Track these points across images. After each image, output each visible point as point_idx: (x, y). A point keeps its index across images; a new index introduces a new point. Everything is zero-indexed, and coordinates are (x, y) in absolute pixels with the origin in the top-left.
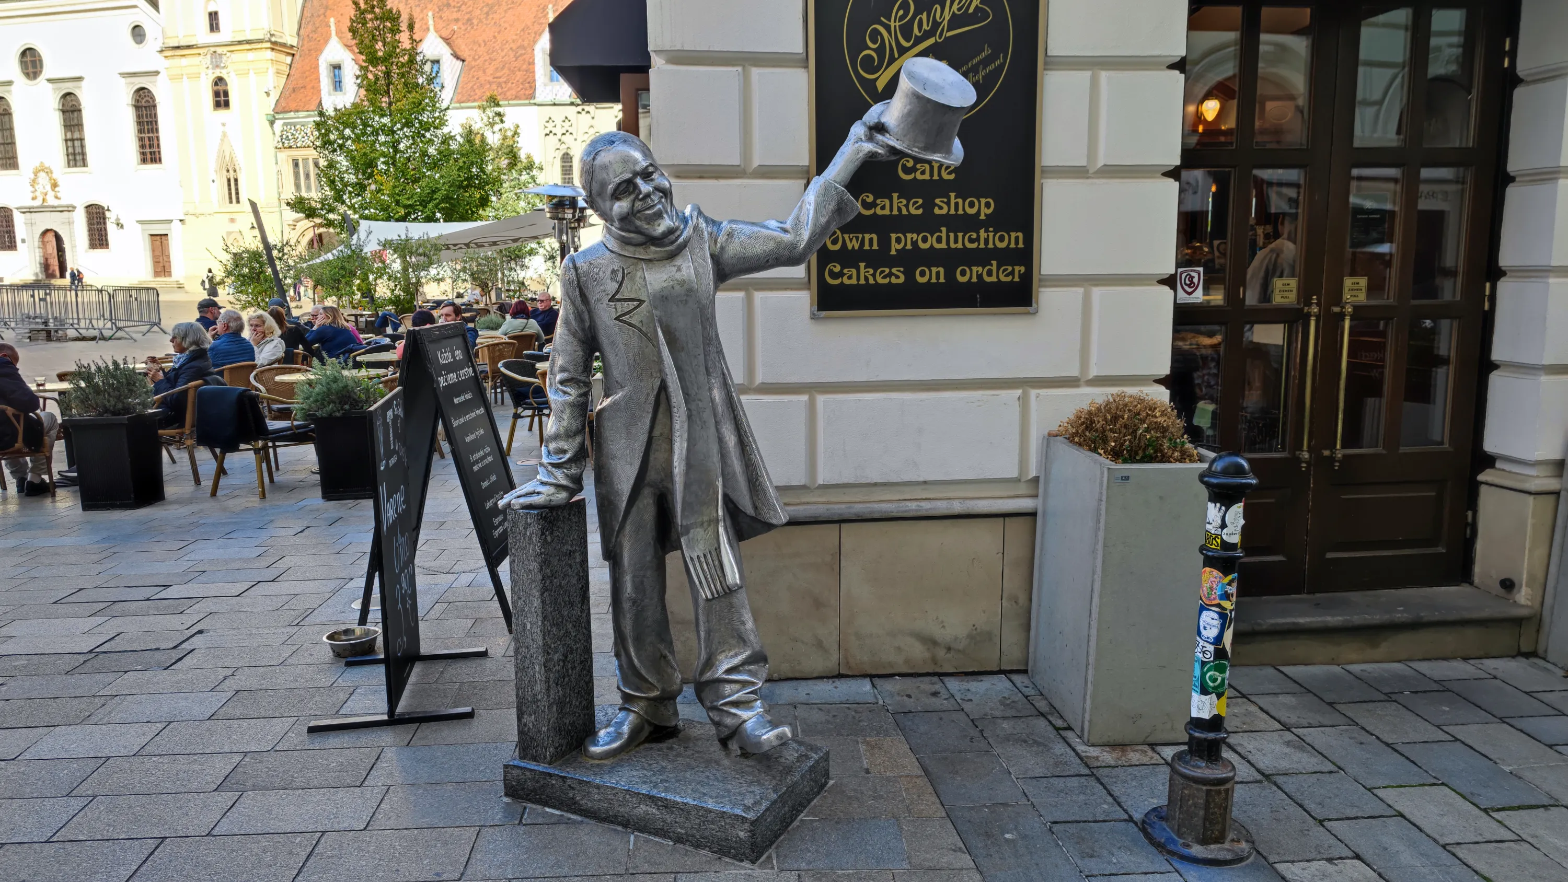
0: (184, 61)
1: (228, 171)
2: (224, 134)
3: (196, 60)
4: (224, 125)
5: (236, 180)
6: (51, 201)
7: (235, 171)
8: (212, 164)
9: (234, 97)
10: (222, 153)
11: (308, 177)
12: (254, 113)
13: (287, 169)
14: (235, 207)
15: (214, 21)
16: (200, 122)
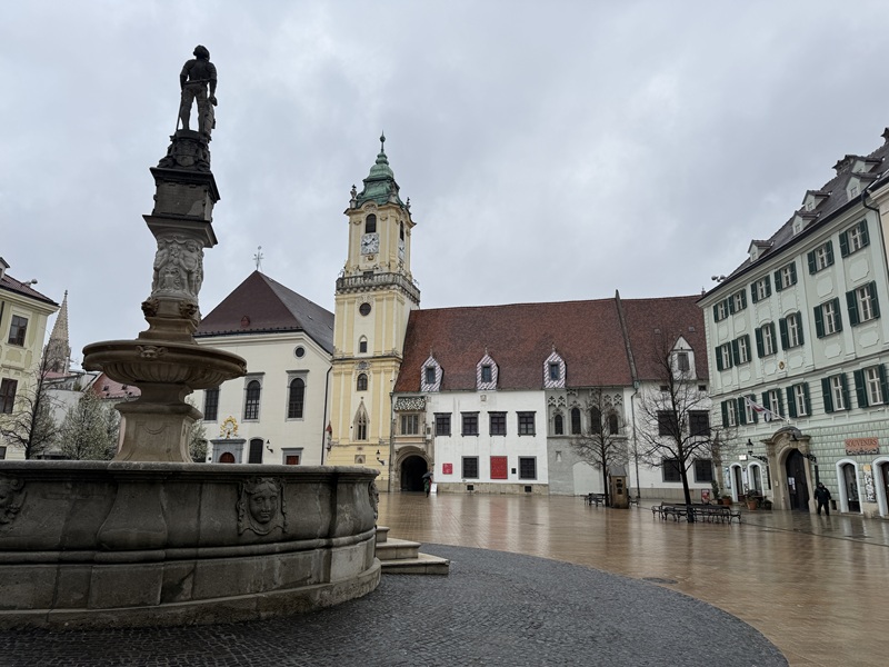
0: (343, 366)
1: (360, 422)
2: (362, 403)
3: (351, 366)
4: (362, 398)
5: (365, 427)
6: (231, 437)
7: (364, 422)
8: (352, 418)
9: (370, 384)
10: (359, 412)
11: (410, 425)
12: (382, 392)
13: (399, 421)
14: (362, 442)
15: (363, 347)
16: (348, 397)
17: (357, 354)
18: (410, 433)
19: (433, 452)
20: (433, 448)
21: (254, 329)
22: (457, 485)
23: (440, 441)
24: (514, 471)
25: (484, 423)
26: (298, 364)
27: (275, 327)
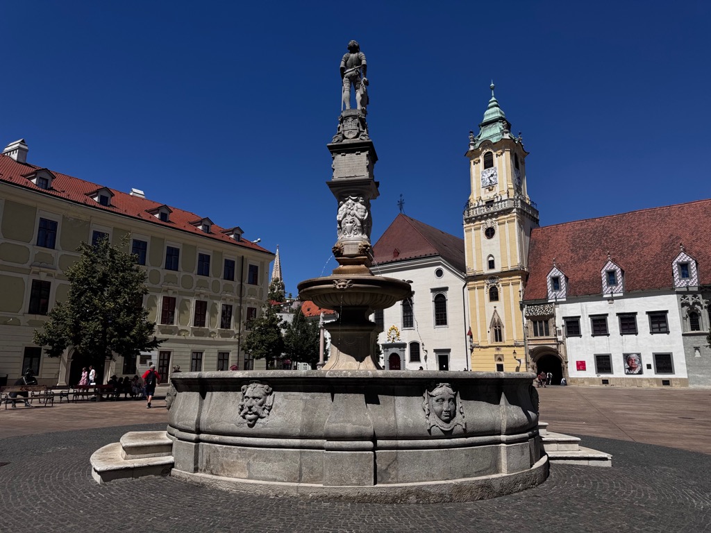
0: (476, 282)
1: (496, 327)
2: (495, 311)
3: (482, 281)
4: (495, 307)
5: (500, 331)
6: (396, 341)
7: (499, 327)
8: (488, 324)
9: (501, 295)
10: (493, 319)
11: (541, 328)
12: (512, 301)
13: (531, 325)
14: (499, 344)
15: (491, 265)
16: (482, 307)
17: (486, 271)
18: (542, 335)
19: (566, 351)
20: (565, 347)
21: (403, 258)
22: (591, 380)
23: (571, 341)
24: (649, 367)
25: (613, 324)
26: (439, 283)
27: (418, 255)
